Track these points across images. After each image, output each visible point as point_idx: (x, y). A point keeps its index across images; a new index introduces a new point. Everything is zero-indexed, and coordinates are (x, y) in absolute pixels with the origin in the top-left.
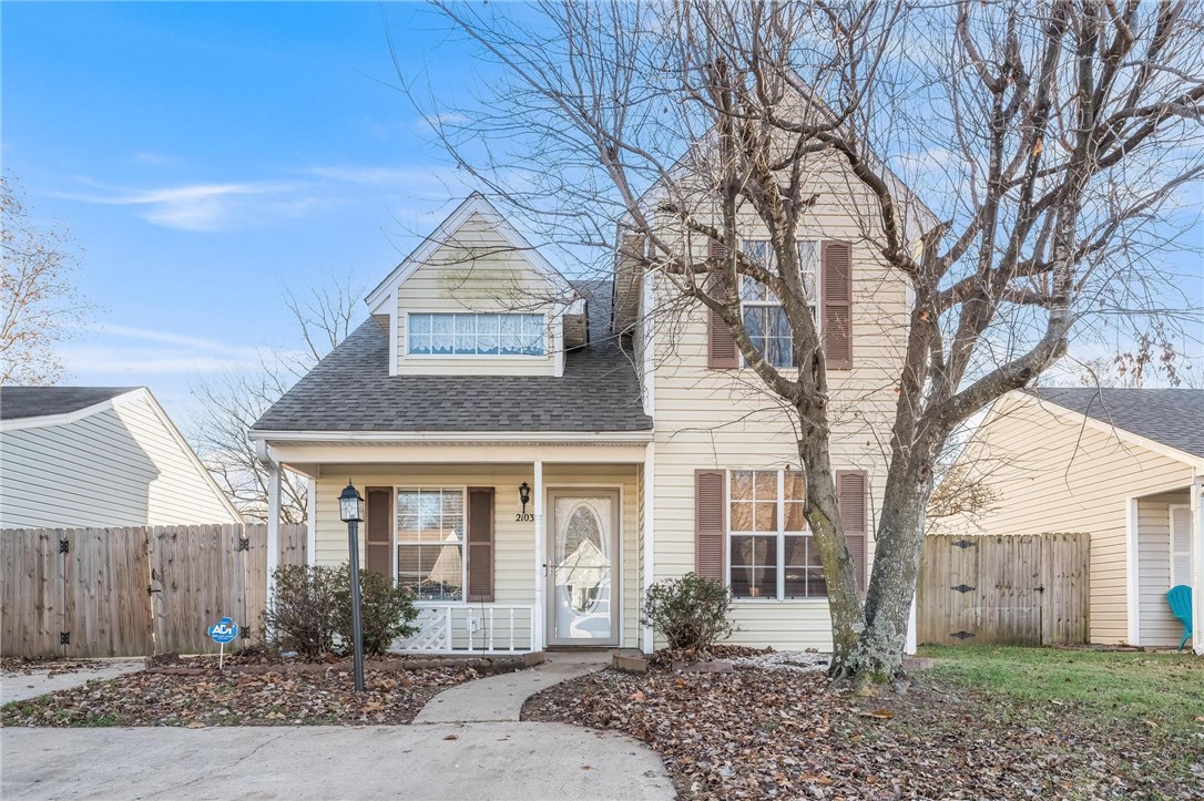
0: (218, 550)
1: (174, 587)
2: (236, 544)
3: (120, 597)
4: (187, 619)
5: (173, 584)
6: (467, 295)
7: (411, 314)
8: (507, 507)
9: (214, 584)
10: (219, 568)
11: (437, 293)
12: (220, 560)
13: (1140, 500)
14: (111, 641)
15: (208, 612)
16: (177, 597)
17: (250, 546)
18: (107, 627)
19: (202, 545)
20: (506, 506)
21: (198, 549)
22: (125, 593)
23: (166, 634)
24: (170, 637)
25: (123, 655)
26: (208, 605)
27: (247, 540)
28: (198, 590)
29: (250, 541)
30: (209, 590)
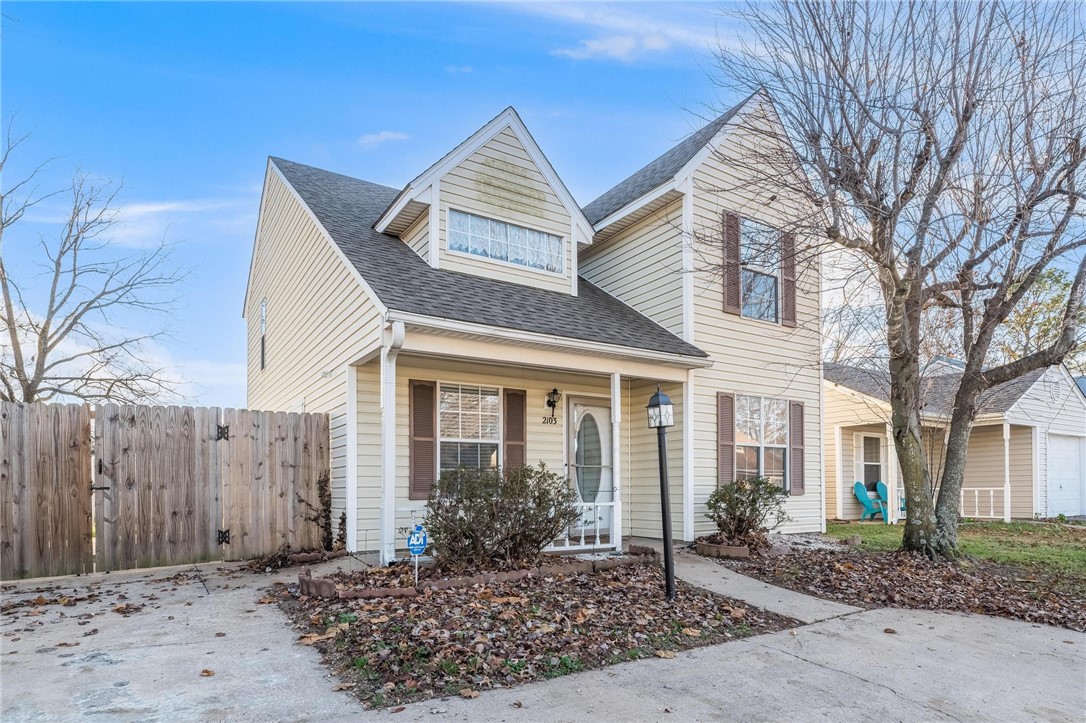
0: (190, 438)
1: (130, 484)
2: (214, 432)
3: (41, 497)
4: (144, 523)
5: (129, 479)
6: (501, 203)
7: (451, 209)
8: (535, 410)
9: (184, 480)
10: (190, 461)
11: (475, 195)
12: (191, 450)
13: (843, 428)
14: (22, 559)
15: (175, 513)
16: (134, 494)
17: (230, 434)
18: (15, 539)
19: (169, 431)
20: (535, 408)
21: (164, 435)
22: (49, 493)
23: (114, 543)
24: (119, 547)
25: (41, 575)
26: (176, 504)
27: (227, 427)
28: (162, 487)
29: (231, 428)
30: (178, 486)
